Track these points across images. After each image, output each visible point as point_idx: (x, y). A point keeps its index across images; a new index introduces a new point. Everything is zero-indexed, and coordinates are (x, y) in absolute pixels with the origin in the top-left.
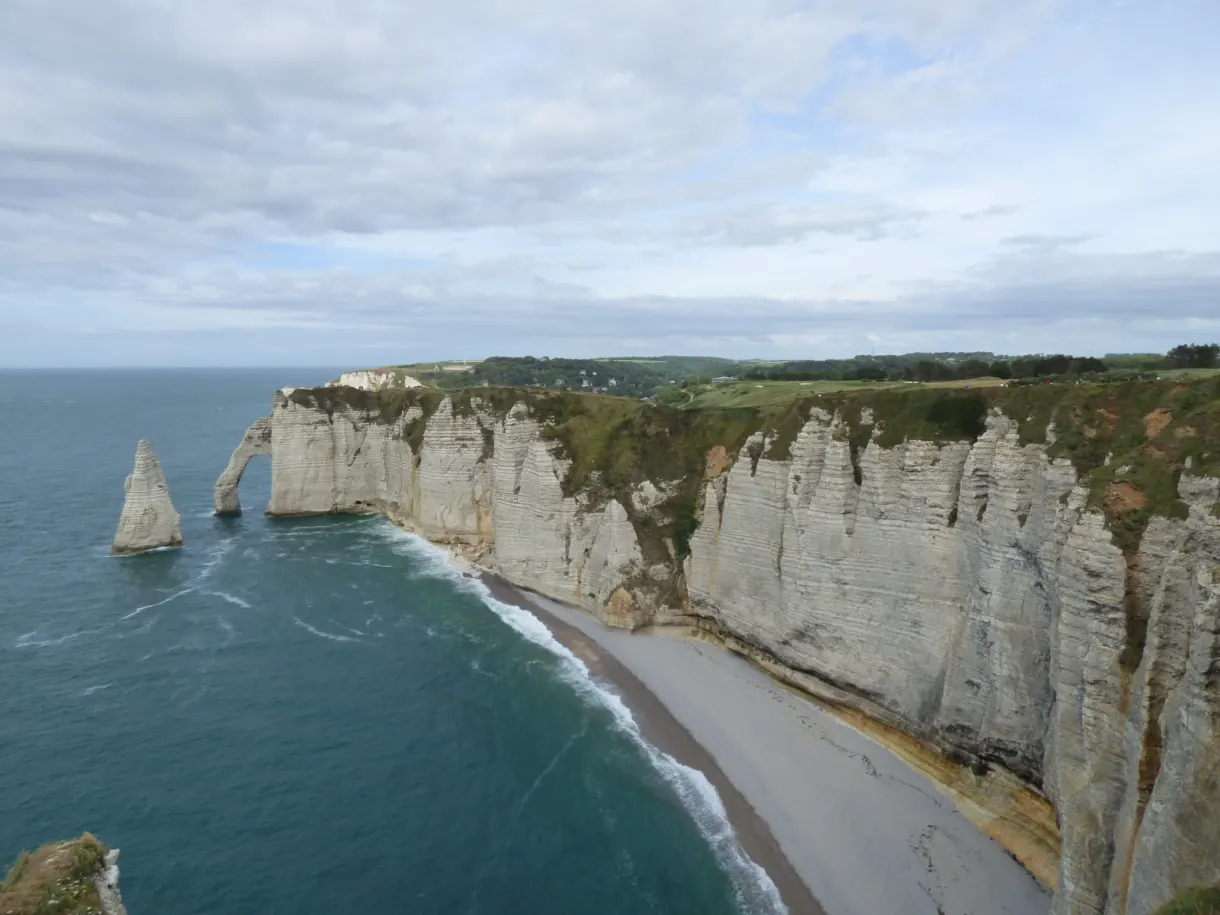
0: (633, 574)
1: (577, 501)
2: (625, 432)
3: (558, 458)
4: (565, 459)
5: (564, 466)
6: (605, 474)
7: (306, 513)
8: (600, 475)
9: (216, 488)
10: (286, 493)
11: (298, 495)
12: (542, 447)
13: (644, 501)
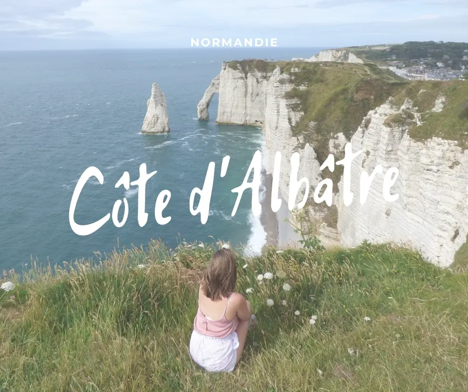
1: (298, 140)
2: (342, 97)
3: (293, 110)
4: (299, 111)
5: (296, 117)
6: (318, 125)
7: (233, 123)
8: (315, 125)
9: (198, 107)
10: (224, 113)
11: (229, 114)
12: (283, 103)
13: (336, 146)
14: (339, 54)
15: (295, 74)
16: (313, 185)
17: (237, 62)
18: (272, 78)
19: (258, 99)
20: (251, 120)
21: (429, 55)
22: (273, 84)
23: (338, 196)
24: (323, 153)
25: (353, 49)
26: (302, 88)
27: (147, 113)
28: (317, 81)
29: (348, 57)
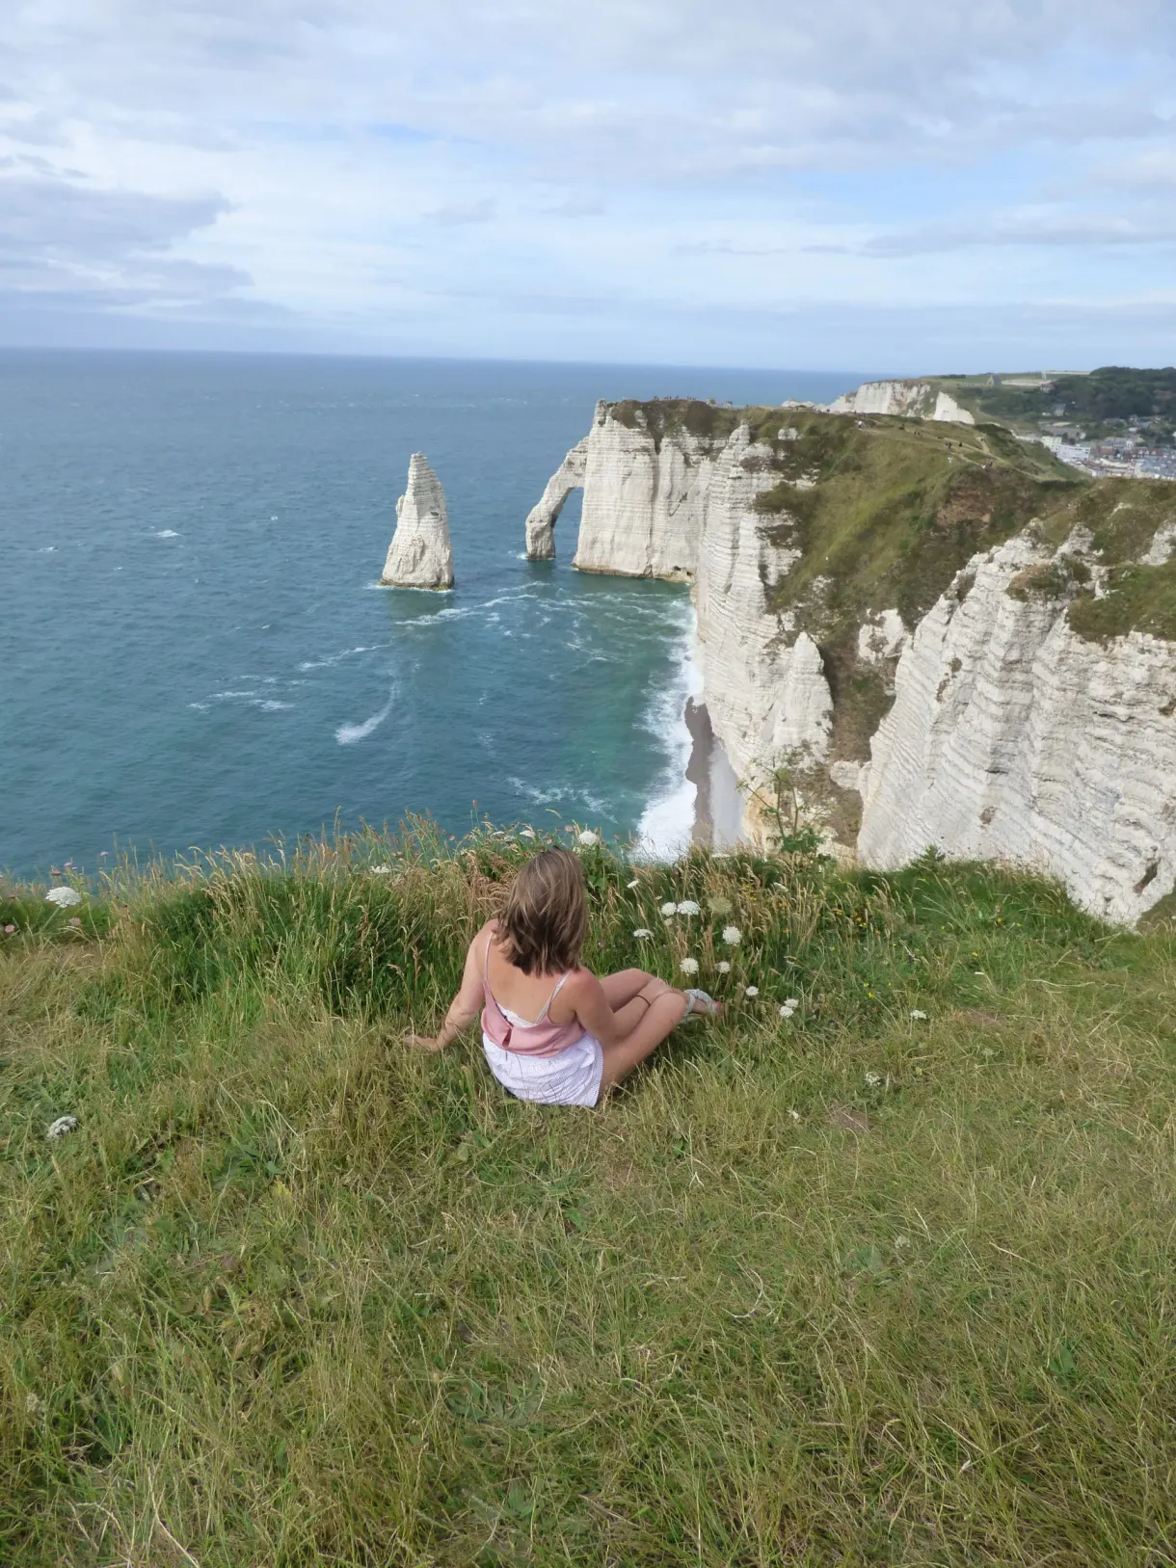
0: (801, 765)
1: (780, 622)
2: (907, 513)
3: (775, 544)
4: (789, 547)
5: (780, 561)
6: (836, 584)
7: (615, 571)
8: (827, 585)
9: (527, 524)
10: (594, 542)
11: (607, 547)
12: (750, 522)
13: (876, 645)
14: (912, 394)
15: (788, 445)
16: (808, 738)
17: (636, 405)
18: (726, 454)
19: (684, 509)
20: (663, 566)
21: (1156, 409)
22: (728, 470)
23: (868, 769)
24: (840, 659)
25: (947, 383)
26: (804, 484)
27: (397, 532)
28: (846, 468)
29: (935, 403)
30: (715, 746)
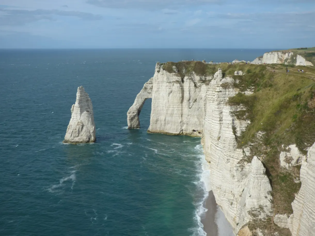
0: (260, 217)
1: (244, 152)
2: (295, 103)
3: (238, 118)
4: (244, 119)
5: (242, 126)
6: (267, 135)
7: (167, 133)
8: (263, 135)
9: (128, 114)
10: (157, 121)
11: (163, 122)
12: (227, 110)
13: (288, 160)
14: (286, 56)
15: (240, 77)
16: (262, 204)
17: (173, 64)
18: (213, 82)
19: (195, 106)
20: (188, 130)
22: (215, 89)
23: (292, 218)
24: (272, 167)
25: (300, 51)
26: (248, 93)
27: (71, 120)
28: (266, 86)
29: (296, 59)
30: (218, 209)
